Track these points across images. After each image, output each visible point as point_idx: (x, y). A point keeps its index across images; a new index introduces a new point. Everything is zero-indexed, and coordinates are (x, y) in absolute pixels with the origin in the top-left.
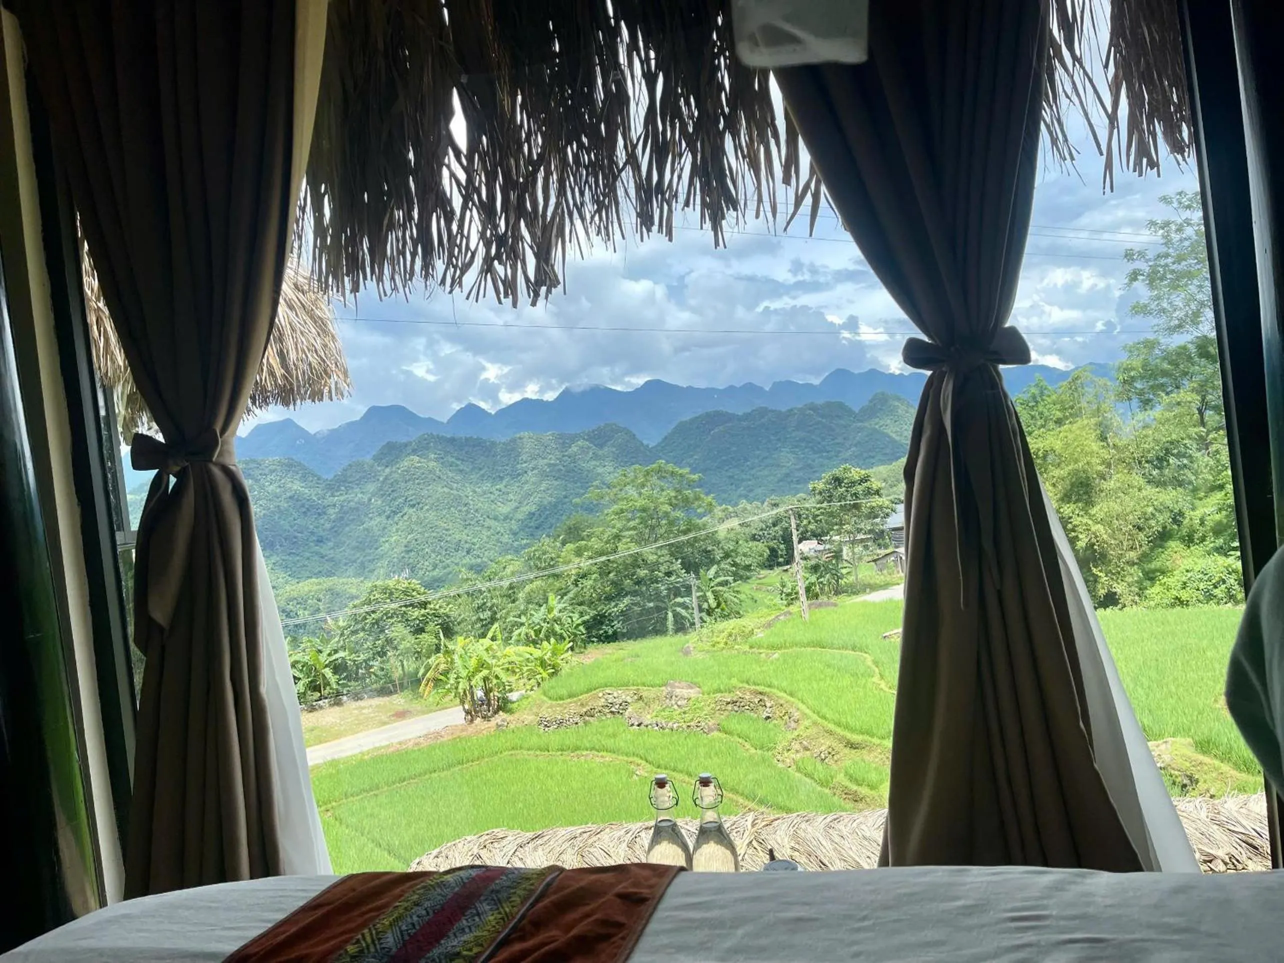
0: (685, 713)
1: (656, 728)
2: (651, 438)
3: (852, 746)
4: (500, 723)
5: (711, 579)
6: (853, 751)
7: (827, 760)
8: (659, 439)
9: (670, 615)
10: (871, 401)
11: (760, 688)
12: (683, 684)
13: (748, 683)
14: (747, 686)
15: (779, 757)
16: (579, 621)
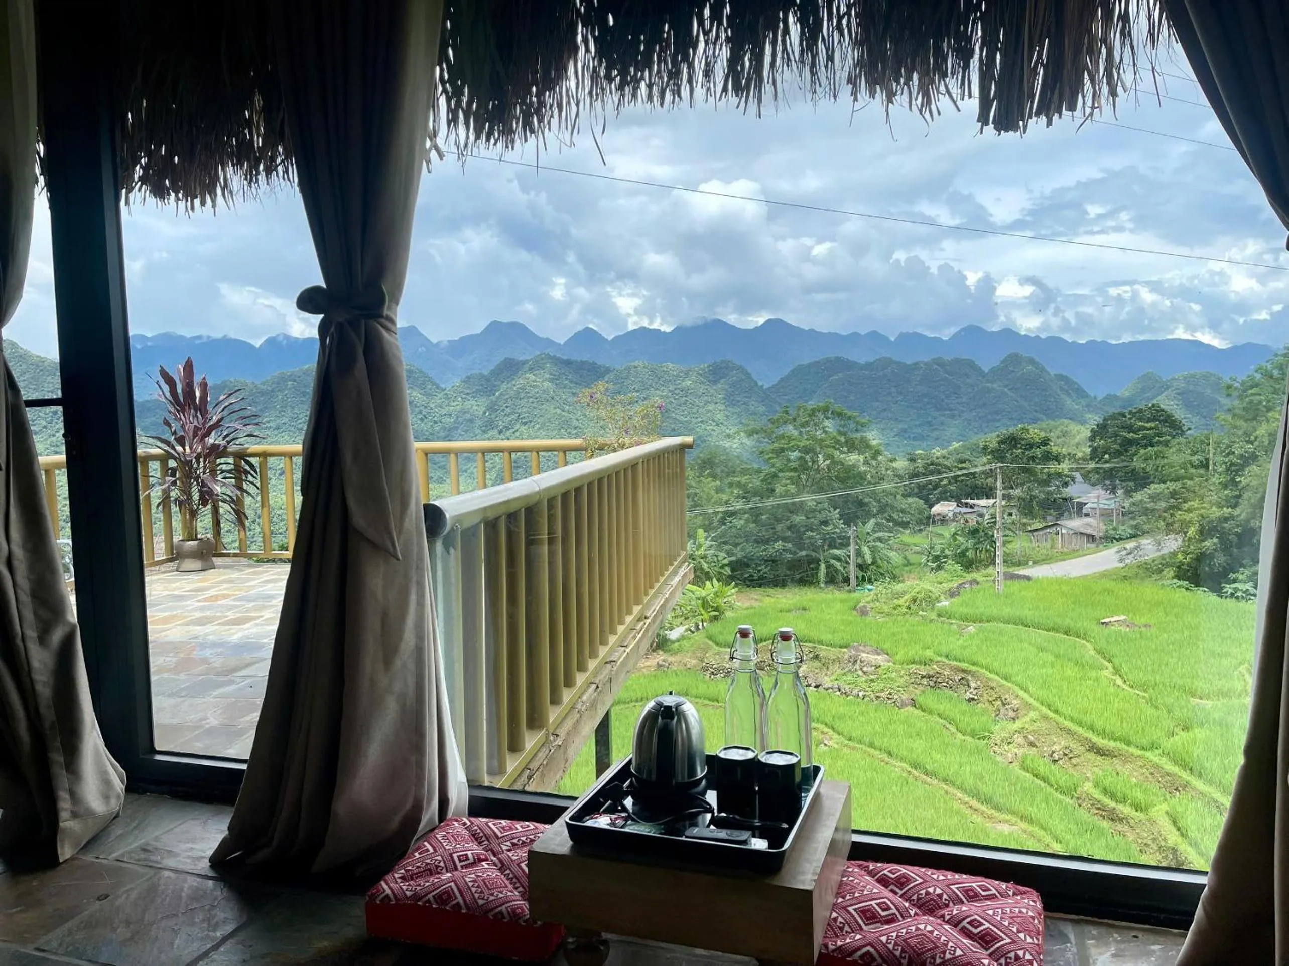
0: (872, 681)
1: (838, 693)
2: (766, 378)
3: (1100, 752)
4: (660, 662)
5: (868, 533)
6: (1099, 758)
7: (1060, 762)
8: (775, 381)
9: (823, 566)
10: (1002, 362)
11: (964, 665)
12: (869, 648)
13: (947, 656)
14: (947, 661)
15: (996, 748)
16: (726, 561)
